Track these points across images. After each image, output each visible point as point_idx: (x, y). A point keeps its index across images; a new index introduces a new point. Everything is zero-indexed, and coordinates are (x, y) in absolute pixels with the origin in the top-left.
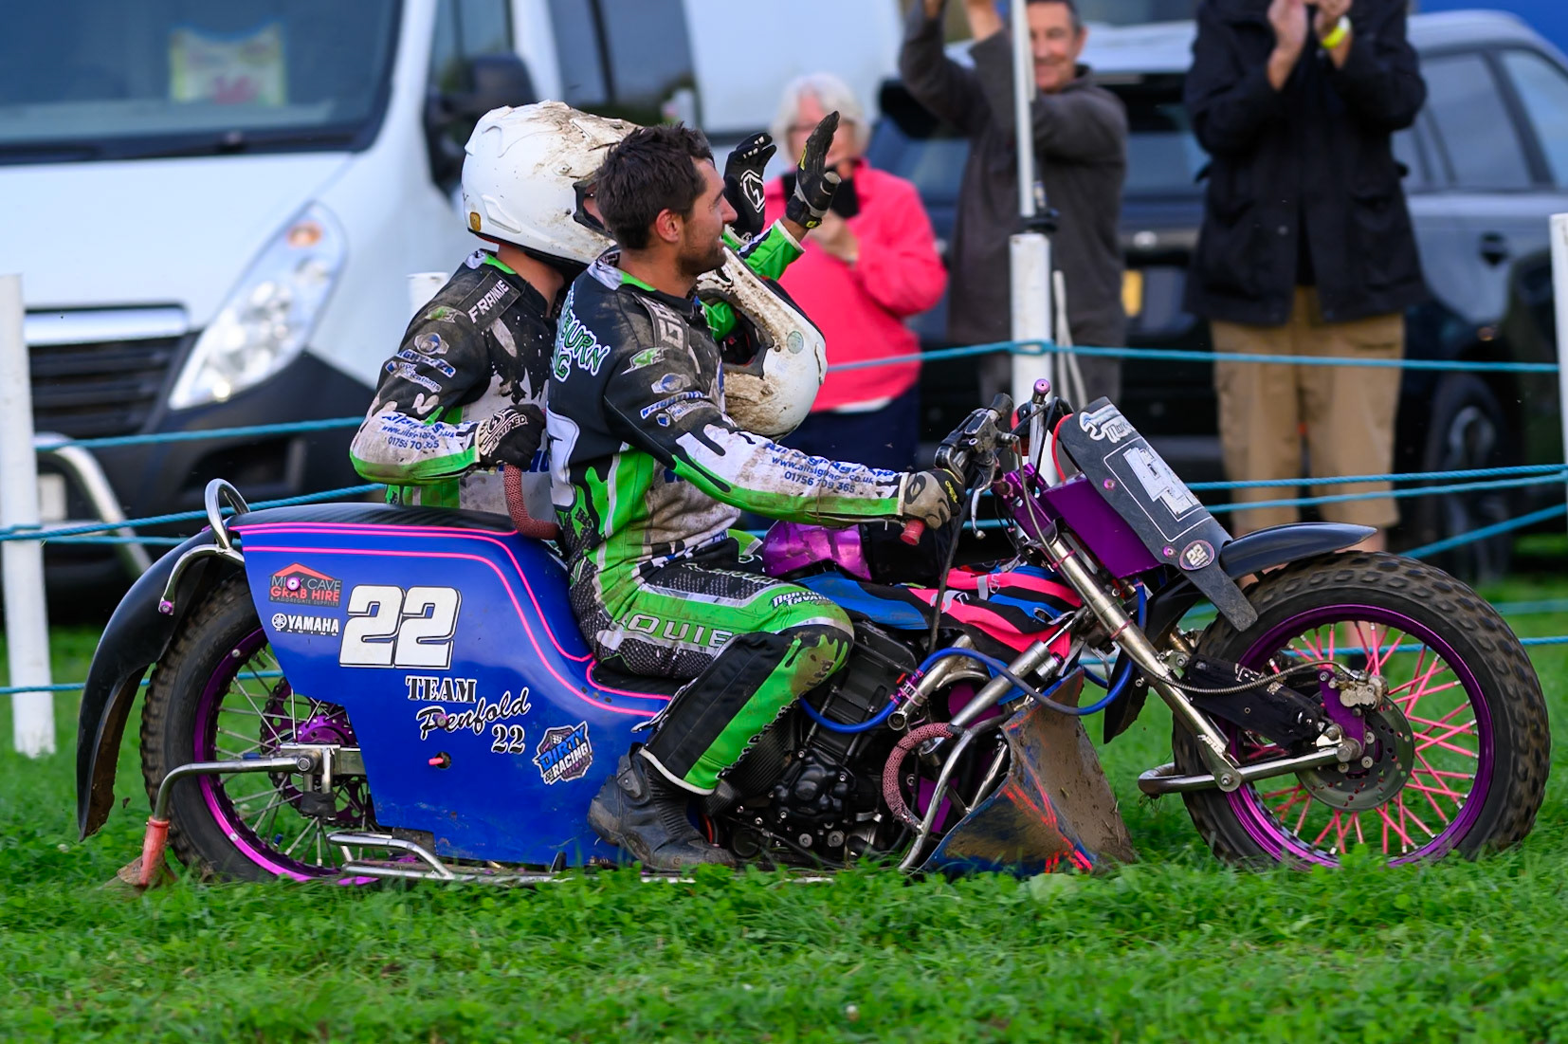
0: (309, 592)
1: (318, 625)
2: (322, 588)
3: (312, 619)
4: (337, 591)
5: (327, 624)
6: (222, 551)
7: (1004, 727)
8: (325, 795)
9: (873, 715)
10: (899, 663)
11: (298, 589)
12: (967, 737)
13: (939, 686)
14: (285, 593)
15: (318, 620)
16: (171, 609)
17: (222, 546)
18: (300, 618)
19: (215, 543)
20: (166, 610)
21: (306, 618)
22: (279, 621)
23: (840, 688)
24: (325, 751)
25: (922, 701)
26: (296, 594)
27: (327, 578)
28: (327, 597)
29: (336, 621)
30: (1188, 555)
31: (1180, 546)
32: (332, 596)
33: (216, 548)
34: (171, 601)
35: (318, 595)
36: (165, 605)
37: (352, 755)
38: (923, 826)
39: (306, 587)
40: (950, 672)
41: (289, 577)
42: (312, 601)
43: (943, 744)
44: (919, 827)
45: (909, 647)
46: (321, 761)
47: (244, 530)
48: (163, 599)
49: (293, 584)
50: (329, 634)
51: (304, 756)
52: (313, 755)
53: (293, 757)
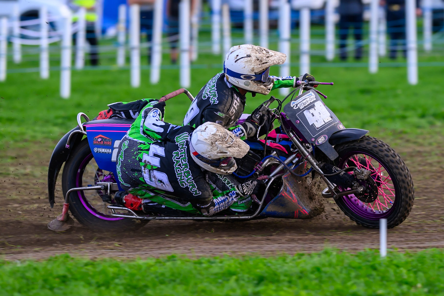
0: (104, 142)
1: (106, 151)
2: (107, 141)
3: (104, 149)
4: (111, 142)
5: (108, 150)
6: (81, 131)
7: (283, 177)
8: (108, 196)
9: (250, 174)
10: (256, 160)
11: (101, 141)
12: (273, 179)
13: (266, 166)
14: (97, 142)
15: (106, 149)
16: (69, 147)
17: (81, 130)
18: (101, 149)
19: (80, 129)
20: (67, 147)
21: (103, 149)
22: (96, 150)
23: (241, 166)
24: (109, 184)
25: (262, 170)
26: (100, 143)
27: (108, 138)
28: (108, 143)
29: (110, 150)
30: (319, 140)
31: (316, 138)
32: (109, 143)
33: (80, 131)
34: (69, 145)
35: (106, 143)
36: (67, 146)
37: (116, 185)
38: (261, 203)
39: (103, 141)
40: (270, 162)
41: (98, 138)
42: (104, 145)
43: (267, 181)
44: (260, 203)
45: (259, 155)
46: (107, 186)
47: (87, 126)
48: (66, 145)
49: (99, 140)
50: (109, 153)
51: (103, 185)
52: (106, 185)
53: (100, 186)
